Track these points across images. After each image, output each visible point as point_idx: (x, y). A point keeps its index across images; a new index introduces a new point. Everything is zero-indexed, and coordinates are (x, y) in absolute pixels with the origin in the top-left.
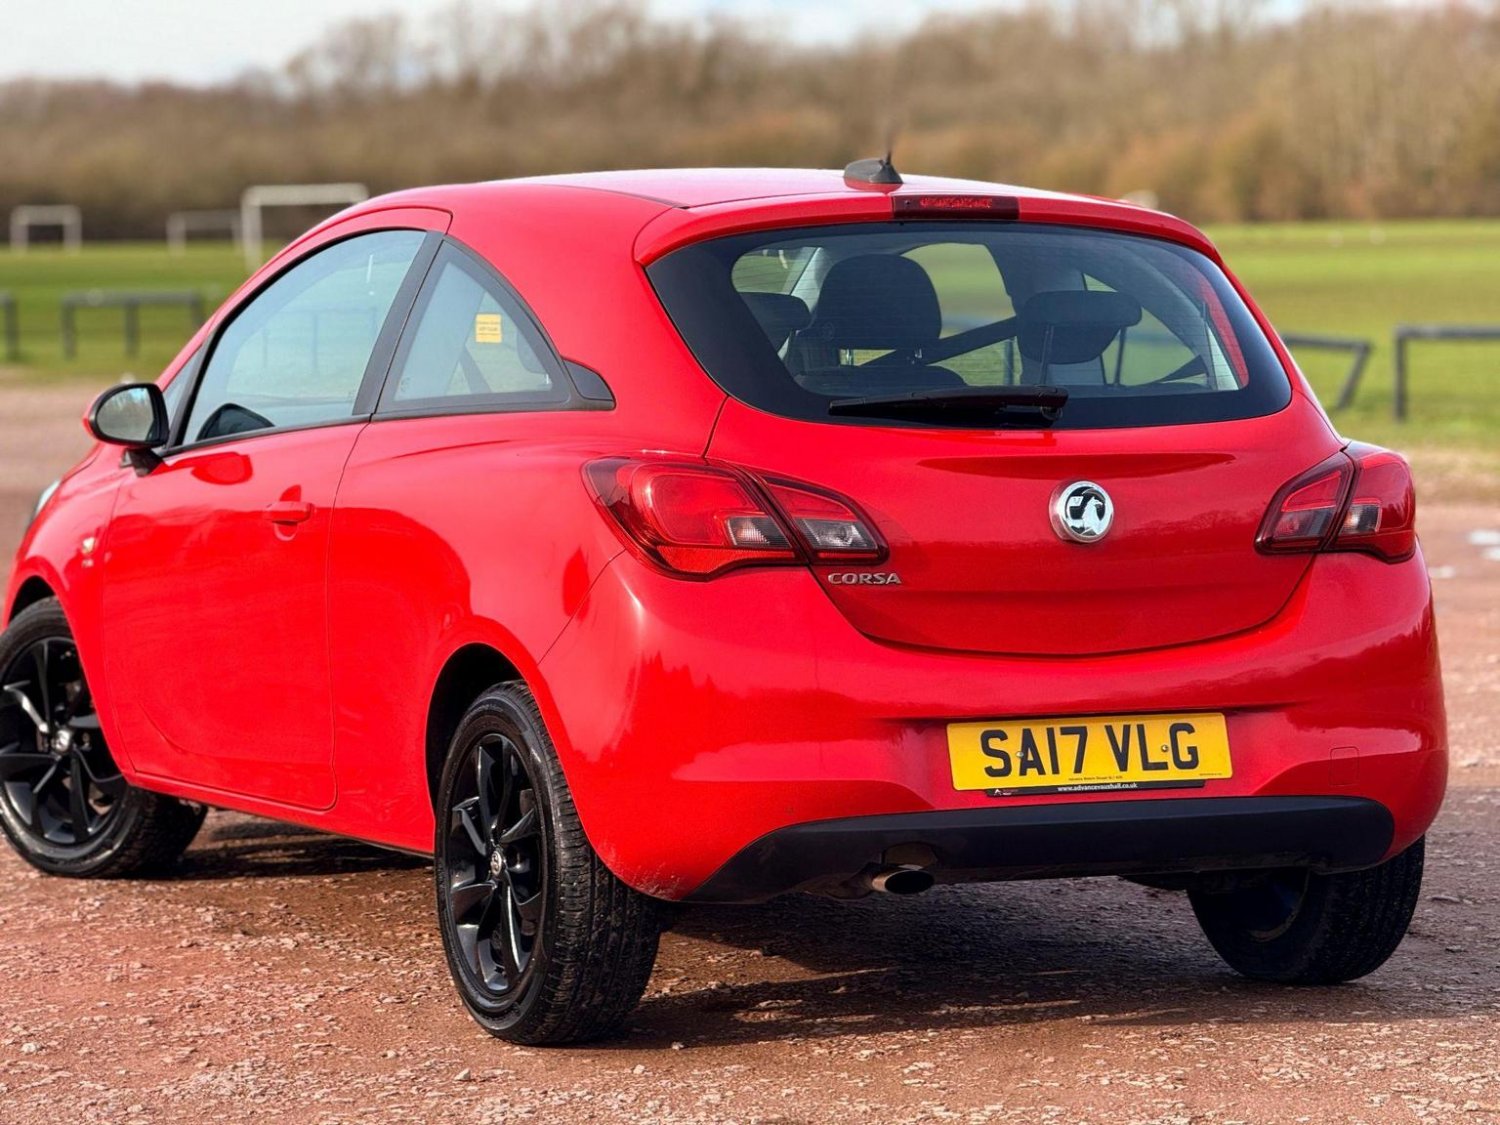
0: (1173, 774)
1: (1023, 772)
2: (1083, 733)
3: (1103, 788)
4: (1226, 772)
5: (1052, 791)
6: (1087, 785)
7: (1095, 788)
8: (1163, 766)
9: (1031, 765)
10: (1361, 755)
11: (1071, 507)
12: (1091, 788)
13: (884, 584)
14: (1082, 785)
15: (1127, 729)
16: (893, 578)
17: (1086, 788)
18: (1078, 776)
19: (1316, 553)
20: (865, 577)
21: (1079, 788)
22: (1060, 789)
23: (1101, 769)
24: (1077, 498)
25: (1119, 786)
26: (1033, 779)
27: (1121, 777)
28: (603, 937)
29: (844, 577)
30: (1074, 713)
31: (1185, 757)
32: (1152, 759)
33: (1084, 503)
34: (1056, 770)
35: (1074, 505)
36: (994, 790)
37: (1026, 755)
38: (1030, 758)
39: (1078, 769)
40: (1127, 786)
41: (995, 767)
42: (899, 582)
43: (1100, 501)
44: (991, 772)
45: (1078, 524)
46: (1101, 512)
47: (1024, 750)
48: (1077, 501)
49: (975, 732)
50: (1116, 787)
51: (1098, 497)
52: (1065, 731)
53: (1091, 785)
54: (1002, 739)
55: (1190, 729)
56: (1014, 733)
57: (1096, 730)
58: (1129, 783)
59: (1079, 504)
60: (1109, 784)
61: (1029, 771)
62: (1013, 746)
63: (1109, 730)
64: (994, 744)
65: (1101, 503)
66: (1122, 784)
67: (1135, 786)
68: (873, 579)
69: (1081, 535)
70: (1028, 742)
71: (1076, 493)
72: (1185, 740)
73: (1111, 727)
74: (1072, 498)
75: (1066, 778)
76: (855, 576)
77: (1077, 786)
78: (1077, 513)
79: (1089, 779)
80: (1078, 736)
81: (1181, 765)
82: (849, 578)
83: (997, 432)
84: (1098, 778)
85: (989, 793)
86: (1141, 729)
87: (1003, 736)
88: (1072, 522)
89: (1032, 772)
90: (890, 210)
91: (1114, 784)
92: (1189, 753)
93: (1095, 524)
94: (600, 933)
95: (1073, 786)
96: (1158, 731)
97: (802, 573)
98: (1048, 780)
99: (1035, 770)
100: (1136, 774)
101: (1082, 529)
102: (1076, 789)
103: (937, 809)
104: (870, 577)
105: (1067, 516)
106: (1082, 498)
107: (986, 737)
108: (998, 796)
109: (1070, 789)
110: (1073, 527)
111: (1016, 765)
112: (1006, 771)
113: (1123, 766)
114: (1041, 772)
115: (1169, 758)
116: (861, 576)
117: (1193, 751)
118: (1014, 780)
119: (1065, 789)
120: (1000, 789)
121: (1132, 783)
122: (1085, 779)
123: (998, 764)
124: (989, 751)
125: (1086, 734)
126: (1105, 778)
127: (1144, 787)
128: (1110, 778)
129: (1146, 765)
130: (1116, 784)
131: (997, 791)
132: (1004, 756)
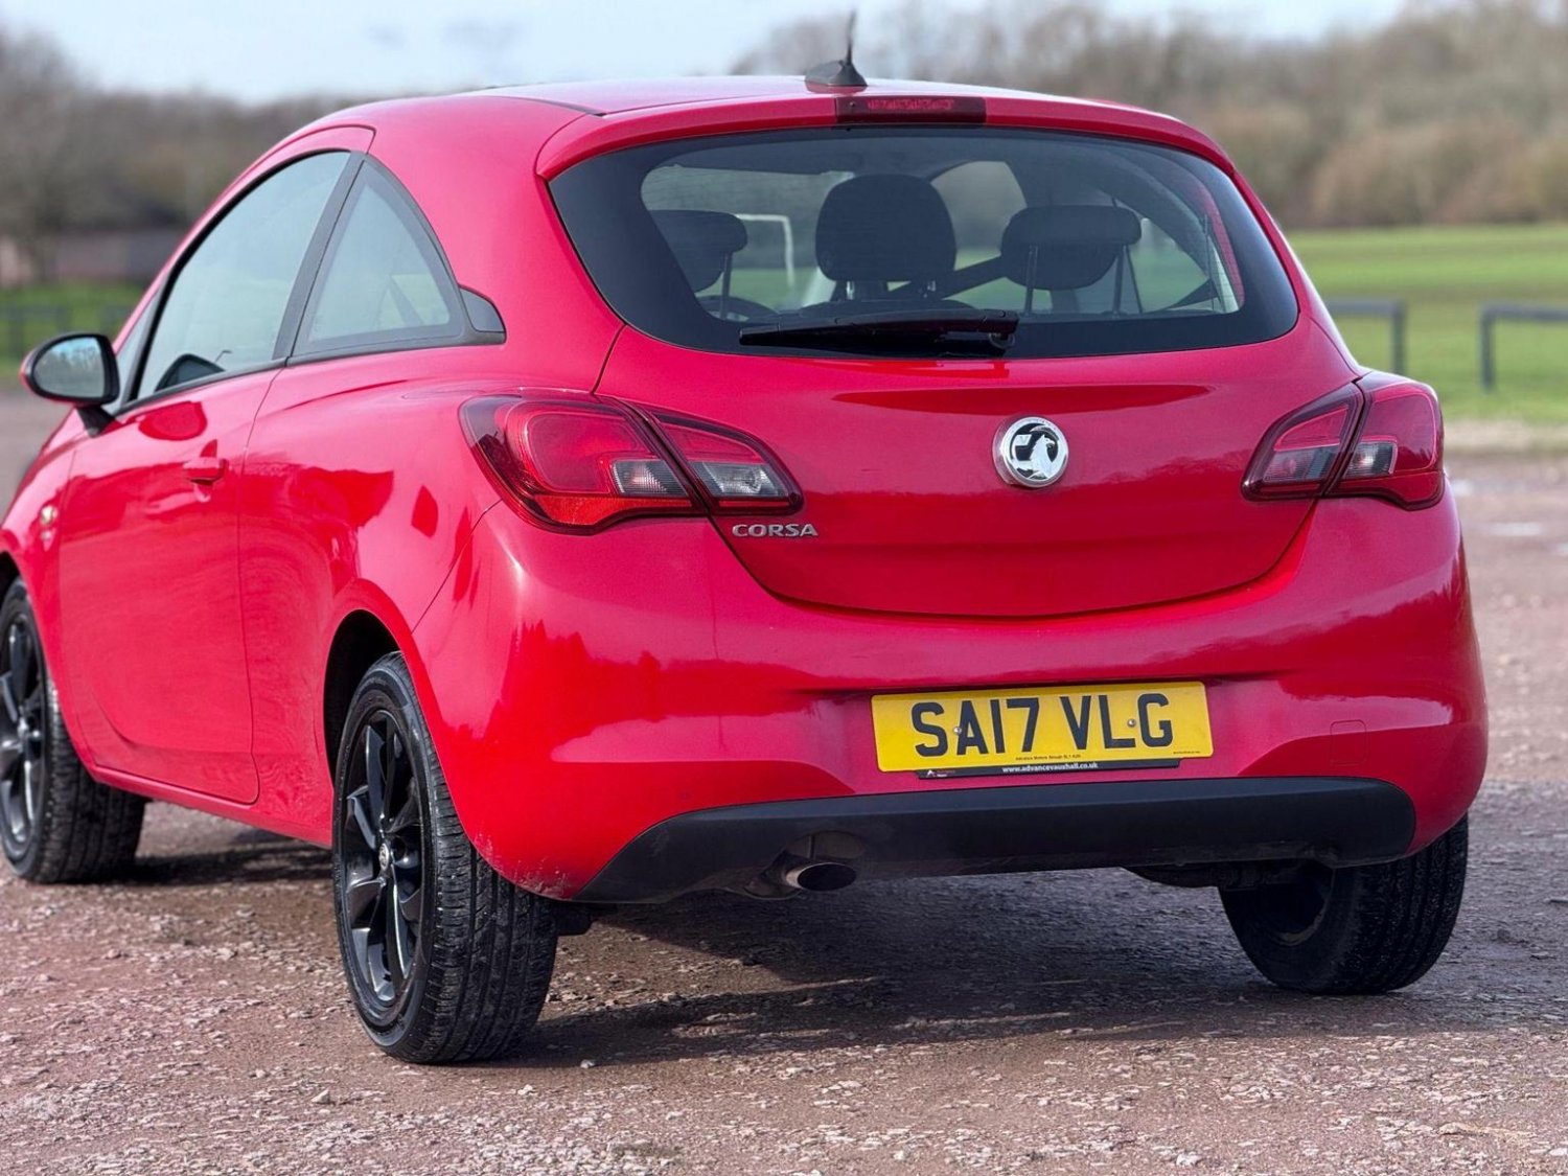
0: (1142, 752)
1: (961, 751)
2: (1034, 706)
3: (1056, 768)
4: (1207, 750)
5: (995, 772)
6: (1038, 765)
7: (1048, 768)
8: (1130, 743)
9: (972, 742)
10: (1368, 730)
11: (1017, 447)
12: (1043, 768)
13: (798, 536)
14: (1031, 765)
15: (1086, 702)
16: (809, 529)
17: (1037, 769)
18: (1027, 754)
19: (1318, 499)
20: (776, 529)
21: (1028, 769)
22: (1005, 770)
23: (1054, 746)
24: (1024, 436)
25: (1076, 767)
26: (973, 759)
27: (1078, 756)
28: (489, 938)
29: (751, 529)
30: (1023, 683)
31: (1156, 732)
32: (1115, 736)
33: (1033, 442)
34: (1000, 748)
35: (1020, 444)
36: (927, 771)
37: (965, 731)
38: (970, 734)
39: (1027, 747)
40: (1086, 766)
41: (927, 745)
42: (815, 534)
43: (1052, 439)
44: (923, 750)
45: (1025, 466)
46: (1052, 452)
47: (964, 725)
48: (1024, 440)
49: (906, 704)
50: (1072, 767)
51: (1049, 434)
52: (1012, 704)
53: (1042, 765)
54: (937, 714)
55: (1163, 701)
56: (952, 706)
57: (1050, 704)
58: (1088, 763)
59: (1026, 444)
60: (1064, 764)
61: (969, 749)
62: (949, 719)
63: (1066, 703)
64: (928, 718)
65: (1053, 442)
66: (1079, 763)
67: (1095, 766)
68: (785, 531)
69: (1028, 479)
70: (968, 716)
71: (1023, 431)
72: (1155, 713)
73: (1067, 698)
74: (1018, 436)
75: (1012, 756)
76: (763, 527)
77: (1026, 766)
78: (1024, 453)
79: (1041, 758)
80: (1028, 709)
81: (1151, 742)
82: (758, 530)
83: (939, 363)
84: (1051, 757)
85: (921, 775)
86: (1103, 701)
87: (938, 710)
88: (1017, 464)
89: (972, 750)
90: (833, 114)
91: (1070, 764)
92: (1161, 728)
93: (1044, 467)
94: (484, 934)
95: (1021, 766)
96: (1123, 704)
97: (700, 525)
98: (992, 759)
99: (976, 748)
100: (1097, 752)
101: (1030, 472)
102: (1024, 769)
103: (857, 793)
104: (781, 527)
105: (1012, 457)
106: (1030, 436)
107: (917, 712)
108: (931, 778)
109: (1017, 770)
110: (1019, 470)
111: (953, 742)
112: (941, 750)
113: (1081, 742)
114: (984, 750)
115: (1136, 734)
116: (771, 527)
117: (1166, 726)
118: (951, 760)
119: (1011, 770)
120: (933, 770)
121: (1092, 763)
122: (1036, 758)
123: (932, 741)
124: (921, 727)
125: (1038, 707)
126: (1060, 757)
127: (1106, 767)
128: (1065, 757)
129: (1109, 742)
130: (1072, 763)
131: (930, 772)
132: (939, 732)
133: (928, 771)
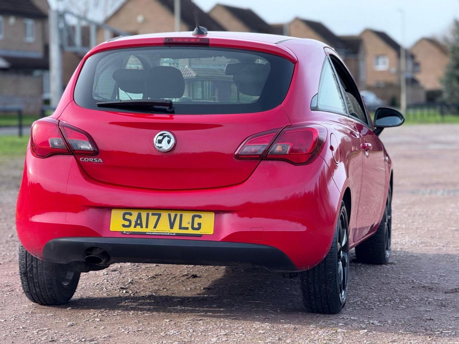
0: (190, 231)
1: (135, 227)
2: (159, 216)
3: (162, 234)
4: (211, 232)
5: (144, 234)
6: (157, 233)
7: (160, 234)
8: (187, 228)
9: (139, 225)
10: (264, 231)
11: (158, 140)
12: (158, 234)
13: (97, 162)
14: (155, 233)
15: (176, 215)
16: (100, 160)
17: (156, 234)
18: (154, 229)
19: (262, 160)
20: (91, 160)
21: (154, 234)
22: (147, 233)
23: (164, 227)
24: (161, 137)
25: (168, 234)
26: (138, 229)
27: (170, 231)
29: (85, 159)
30: (158, 209)
31: (196, 226)
32: (183, 226)
33: (163, 139)
34: (147, 227)
35: (159, 139)
37: (137, 221)
38: (139, 222)
39: (155, 227)
40: (172, 234)
41: (125, 224)
42: (102, 162)
43: (169, 138)
44: (124, 226)
45: (160, 145)
46: (169, 142)
47: (137, 219)
48: (161, 138)
49: (120, 213)
50: (167, 234)
51: (168, 136)
52: (153, 214)
53: (158, 233)
54: (130, 215)
55: (200, 217)
56: (135, 214)
57: (165, 215)
58: (172, 233)
59: (161, 139)
60: (165, 233)
61: (137, 226)
62: (133, 217)
63: (169, 215)
64: (127, 217)
65: (169, 139)
66: (170, 233)
67: (175, 234)
68: (94, 160)
69: (161, 149)
70: (139, 217)
71: (161, 135)
72: (197, 220)
73: (170, 214)
74: (159, 137)
75: (150, 230)
76: (88, 159)
77: (153, 233)
78: (160, 142)
79: (158, 231)
80: (157, 216)
81: (193, 228)
82: (86, 160)
83: (154, 115)
84: (161, 231)
85: (122, 233)
86: (181, 216)
87: (131, 214)
88: (157, 145)
89: (138, 227)
91: (167, 233)
95: (152, 233)
96: (187, 217)
97: (71, 158)
98: (144, 230)
99: (140, 226)
100: (176, 230)
102: (153, 234)
103: (102, 236)
104: (93, 159)
105: (156, 143)
106: (162, 137)
107: (124, 214)
108: (124, 234)
109: (151, 233)
111: (133, 224)
112: (129, 226)
113: (172, 227)
114: (142, 227)
115: (190, 226)
116: (90, 159)
117: (199, 224)
118: (132, 229)
119: (149, 233)
120: (126, 232)
121: (174, 233)
122: (157, 230)
123: (127, 223)
124: (125, 219)
125: (161, 216)
126: (164, 231)
127: (178, 235)
128: (166, 231)
129: (180, 228)
130: (168, 233)
131: (125, 232)
132: (130, 221)
133: (124, 232)
